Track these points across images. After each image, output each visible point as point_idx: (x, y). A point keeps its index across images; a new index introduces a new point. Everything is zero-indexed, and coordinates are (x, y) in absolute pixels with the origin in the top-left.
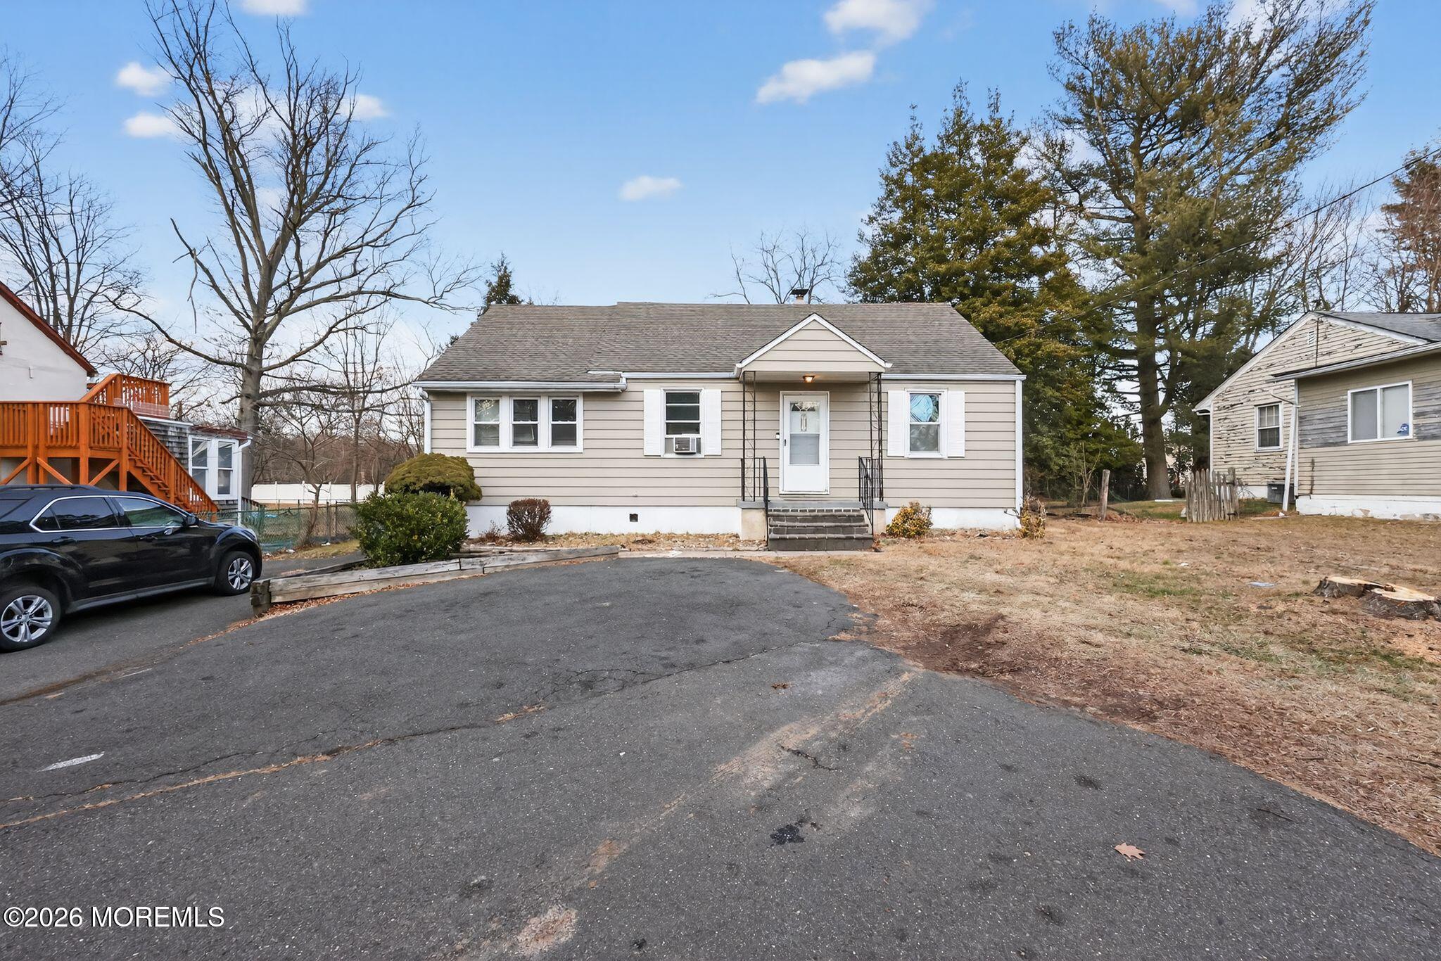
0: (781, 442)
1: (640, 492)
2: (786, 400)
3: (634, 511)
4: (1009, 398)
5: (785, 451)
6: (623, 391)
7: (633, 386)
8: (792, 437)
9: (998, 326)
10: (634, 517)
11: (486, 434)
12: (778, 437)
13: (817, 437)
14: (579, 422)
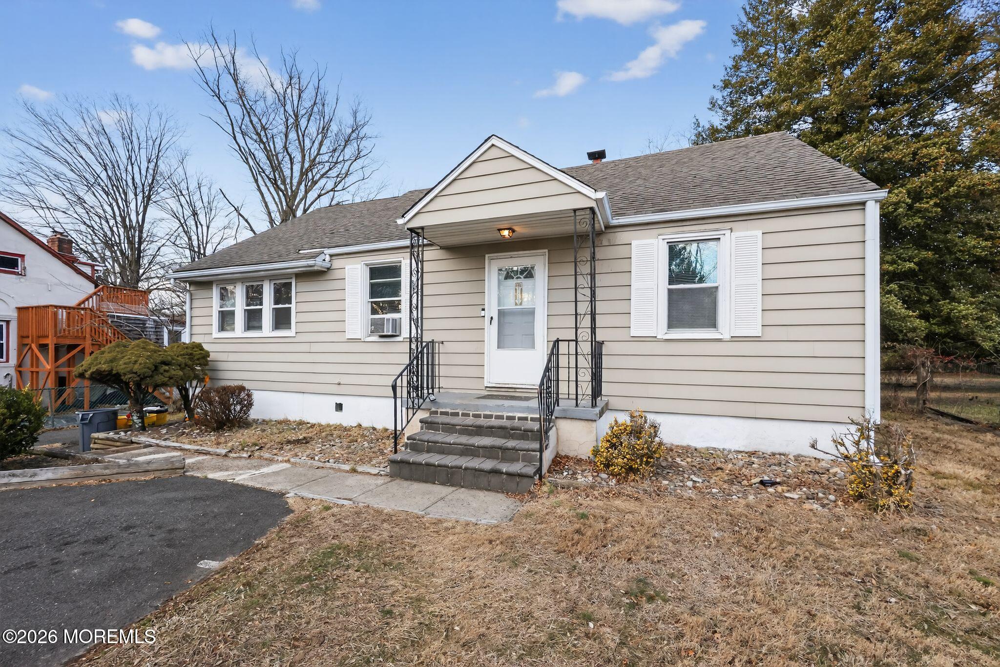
0: (487, 319)
1: (344, 379)
2: (493, 268)
3: (339, 400)
4: (854, 234)
5: (491, 333)
6: (328, 269)
7: (337, 263)
8: (501, 313)
9: (882, 162)
10: (339, 407)
11: (226, 319)
12: (483, 313)
13: (531, 313)
14: (293, 306)
